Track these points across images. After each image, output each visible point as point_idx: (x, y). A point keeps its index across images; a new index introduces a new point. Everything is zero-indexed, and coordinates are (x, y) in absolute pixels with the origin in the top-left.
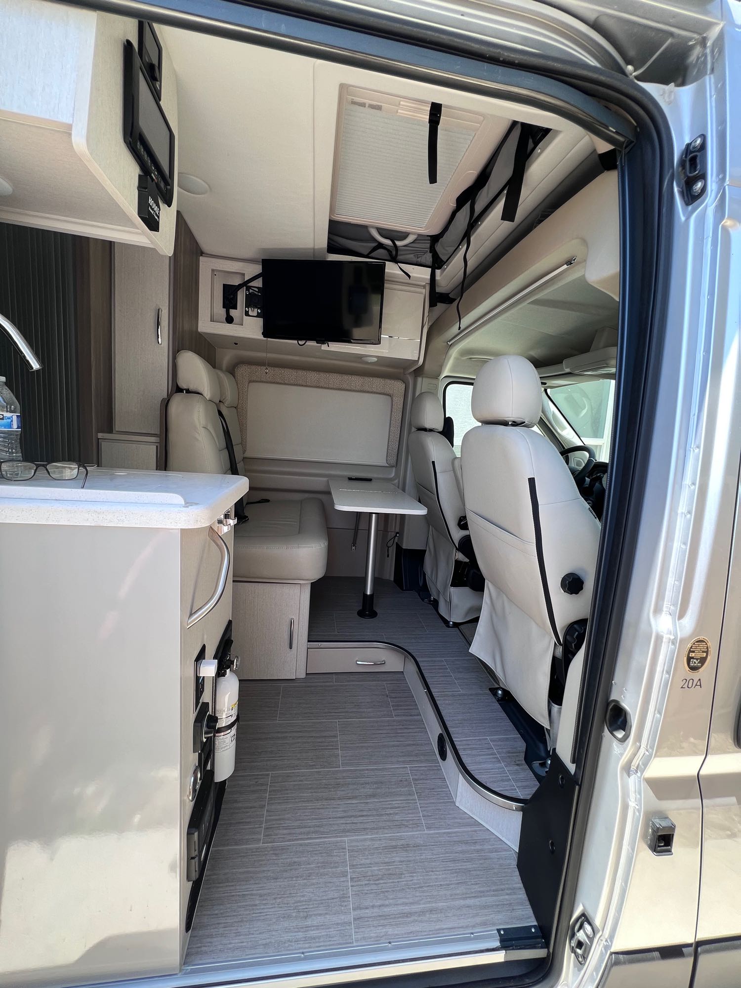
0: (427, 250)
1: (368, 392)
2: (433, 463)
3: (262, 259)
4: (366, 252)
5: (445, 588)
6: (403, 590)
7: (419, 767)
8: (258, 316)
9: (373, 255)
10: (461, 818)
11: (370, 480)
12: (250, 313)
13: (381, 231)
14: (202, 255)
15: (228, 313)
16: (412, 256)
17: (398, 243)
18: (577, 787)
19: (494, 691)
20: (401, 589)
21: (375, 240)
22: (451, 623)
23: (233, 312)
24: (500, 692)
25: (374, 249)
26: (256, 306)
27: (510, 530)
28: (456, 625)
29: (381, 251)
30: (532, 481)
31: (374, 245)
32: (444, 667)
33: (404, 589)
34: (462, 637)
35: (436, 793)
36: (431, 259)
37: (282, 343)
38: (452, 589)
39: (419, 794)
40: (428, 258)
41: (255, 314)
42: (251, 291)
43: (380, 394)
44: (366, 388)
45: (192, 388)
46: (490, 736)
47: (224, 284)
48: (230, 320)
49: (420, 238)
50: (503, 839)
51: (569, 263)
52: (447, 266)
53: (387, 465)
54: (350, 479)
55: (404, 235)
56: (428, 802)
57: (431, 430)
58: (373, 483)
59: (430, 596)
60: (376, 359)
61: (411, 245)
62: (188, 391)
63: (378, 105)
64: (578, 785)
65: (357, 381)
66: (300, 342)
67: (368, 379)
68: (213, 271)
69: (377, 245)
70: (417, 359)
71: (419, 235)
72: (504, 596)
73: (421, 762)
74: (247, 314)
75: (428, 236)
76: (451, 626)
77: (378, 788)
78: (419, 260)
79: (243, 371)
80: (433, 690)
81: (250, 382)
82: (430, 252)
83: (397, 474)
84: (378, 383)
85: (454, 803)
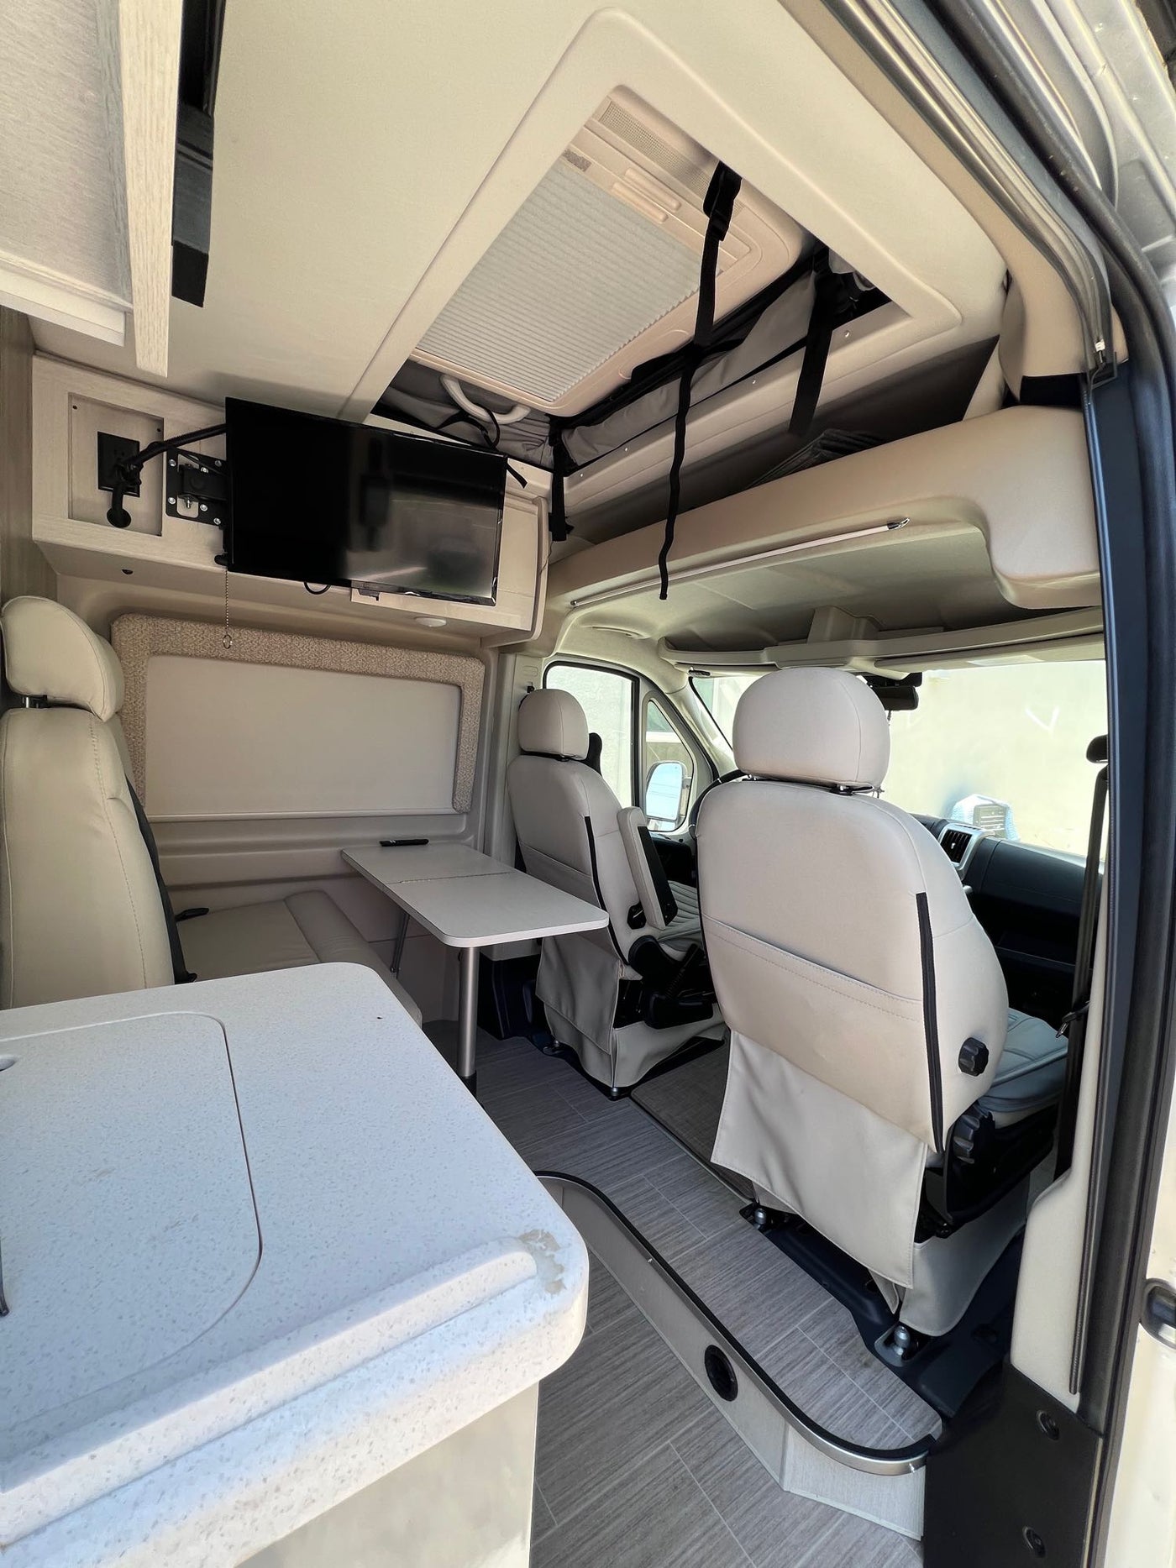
0: (544, 439)
1: (420, 679)
2: (588, 820)
3: (227, 399)
4: (435, 423)
5: (600, 1031)
6: (500, 1038)
7: (686, 1432)
8: (202, 518)
9: (447, 429)
10: (805, 1517)
11: (423, 842)
12: (181, 510)
13: (467, 387)
14: (35, 354)
15: (117, 502)
16: (519, 445)
17: (498, 417)
18: (1101, 1441)
19: (749, 1213)
20: (496, 1037)
21: (451, 402)
22: (615, 1090)
23: (129, 502)
24: (761, 1215)
25: (451, 420)
26: (197, 497)
27: (846, 969)
28: (625, 1092)
29: (462, 425)
30: (922, 899)
31: (452, 411)
32: (652, 1193)
33: (503, 1036)
34: (645, 1115)
35: (740, 1482)
36: (552, 456)
37: (269, 582)
38: (617, 1032)
39: (719, 1502)
40: (547, 453)
41: (195, 514)
42: (182, 459)
43: (438, 682)
44: (417, 672)
45: (55, 693)
46: (796, 1321)
47: (99, 433)
48: (119, 518)
49: (535, 414)
50: (883, 1523)
51: (892, 525)
52: (587, 476)
53: (454, 811)
54: (385, 844)
55: (508, 407)
56: (741, 1510)
57: (568, 759)
58: (429, 847)
59: (553, 1039)
60: (444, 622)
61: (517, 425)
62: (41, 702)
63: (584, 160)
64: (1100, 1435)
65: (396, 658)
66: (312, 586)
67: (418, 656)
68: (71, 396)
69: (457, 414)
70: (530, 630)
71: (534, 411)
72: (783, 1061)
73: (682, 1418)
74: (172, 511)
75: (547, 415)
76: (615, 1095)
77: (646, 1534)
78: (530, 453)
79: (132, 630)
80: (664, 1255)
81: (155, 653)
82: (550, 444)
83: (471, 826)
84: (437, 663)
85: (778, 1486)
